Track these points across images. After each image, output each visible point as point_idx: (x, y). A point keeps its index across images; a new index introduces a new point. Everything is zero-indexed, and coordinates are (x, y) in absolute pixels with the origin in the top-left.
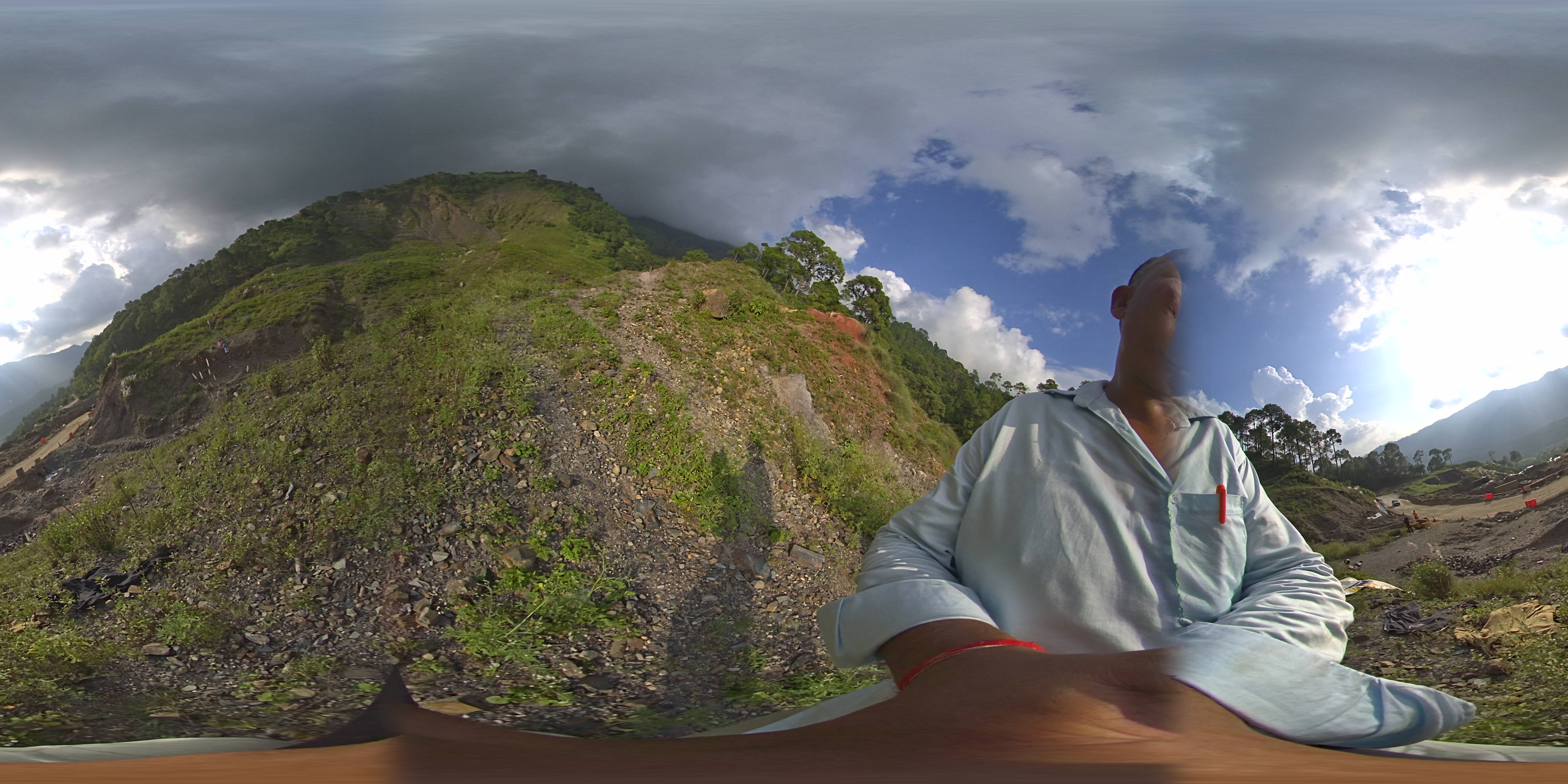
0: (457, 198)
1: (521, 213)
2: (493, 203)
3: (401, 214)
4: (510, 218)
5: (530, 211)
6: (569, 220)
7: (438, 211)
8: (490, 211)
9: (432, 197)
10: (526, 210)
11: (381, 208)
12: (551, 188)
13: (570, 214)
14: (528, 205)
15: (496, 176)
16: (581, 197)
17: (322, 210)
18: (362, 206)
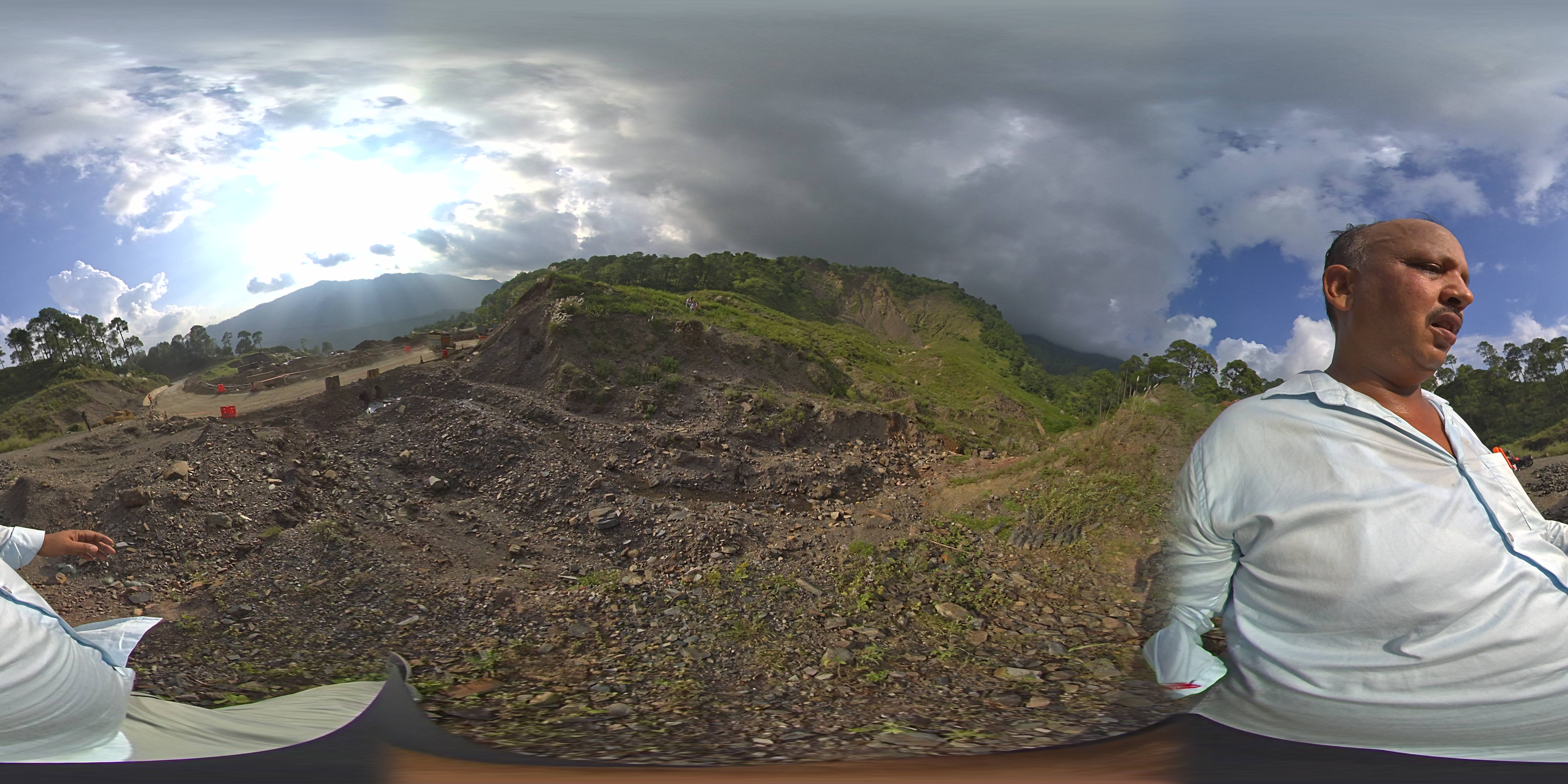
0: (897, 296)
1: (941, 323)
2: (922, 309)
3: (850, 296)
4: (933, 326)
5: (949, 322)
6: (980, 336)
7: (879, 304)
8: (919, 316)
9: (879, 289)
10: (946, 322)
11: (839, 285)
12: (967, 303)
13: (981, 331)
14: (948, 316)
15: (930, 283)
16: (988, 315)
17: (794, 266)
18: (825, 277)
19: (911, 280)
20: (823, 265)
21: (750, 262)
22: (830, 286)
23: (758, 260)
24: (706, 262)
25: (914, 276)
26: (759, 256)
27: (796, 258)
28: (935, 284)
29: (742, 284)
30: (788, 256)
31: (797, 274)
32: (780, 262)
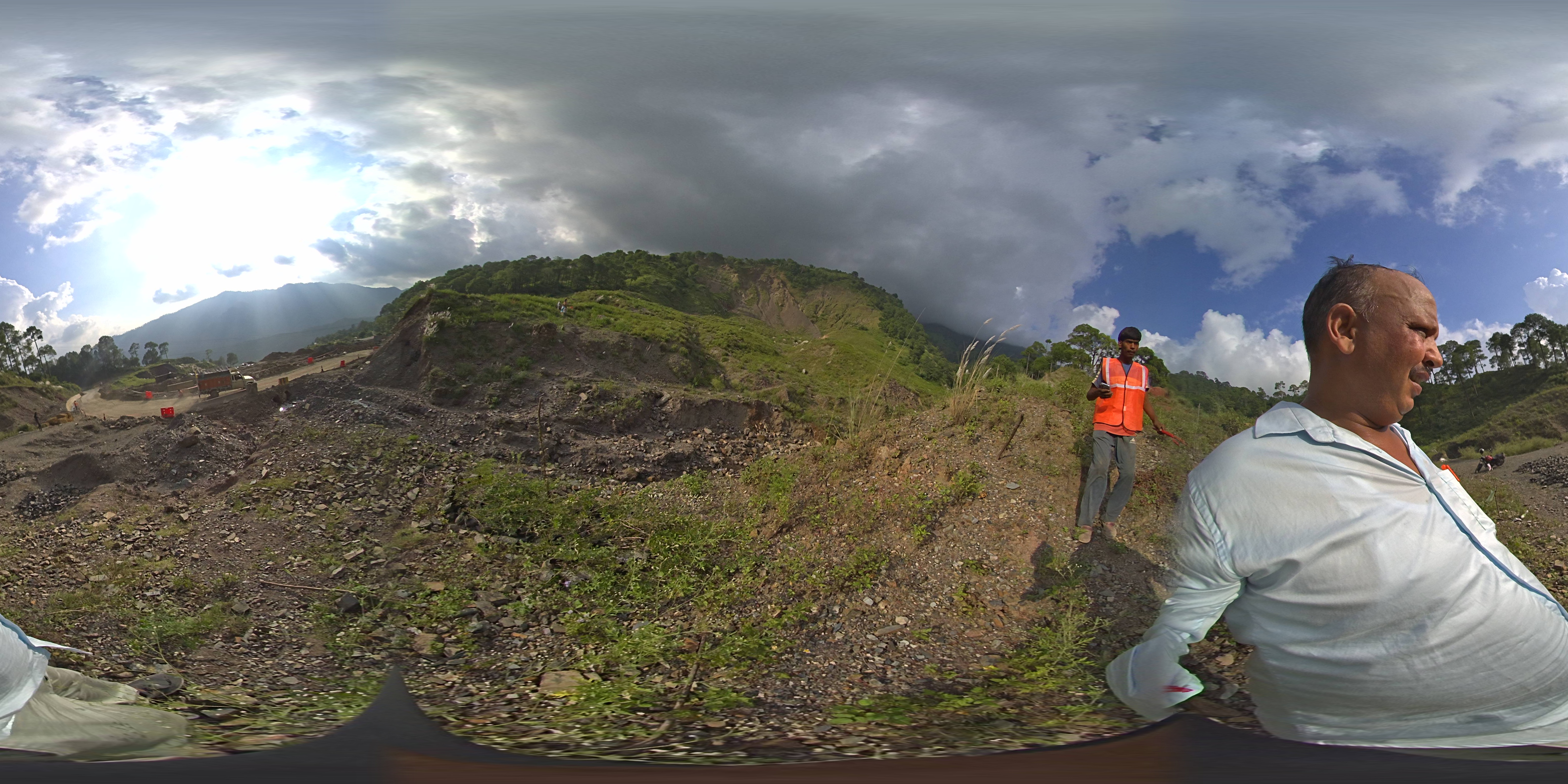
0: (794, 287)
1: (840, 313)
2: (821, 299)
3: (747, 289)
4: (831, 316)
5: (848, 312)
6: (880, 325)
7: (776, 296)
8: (817, 306)
9: (776, 281)
10: (845, 311)
11: (734, 278)
12: (866, 292)
13: (880, 319)
14: (847, 306)
15: (828, 273)
16: (888, 303)
17: (688, 261)
18: (720, 271)
19: (809, 271)
20: (717, 259)
21: (642, 260)
22: (726, 279)
23: (650, 257)
24: (596, 262)
25: (812, 266)
26: (651, 253)
27: (690, 253)
28: (834, 274)
29: (633, 282)
30: (681, 252)
31: (690, 269)
32: (673, 258)
